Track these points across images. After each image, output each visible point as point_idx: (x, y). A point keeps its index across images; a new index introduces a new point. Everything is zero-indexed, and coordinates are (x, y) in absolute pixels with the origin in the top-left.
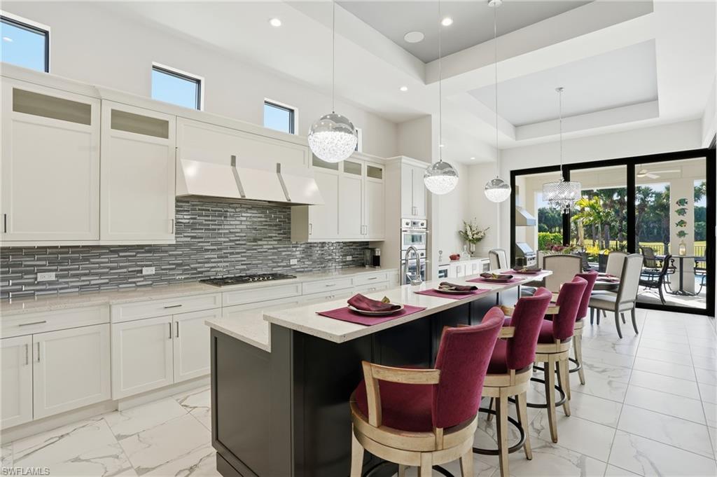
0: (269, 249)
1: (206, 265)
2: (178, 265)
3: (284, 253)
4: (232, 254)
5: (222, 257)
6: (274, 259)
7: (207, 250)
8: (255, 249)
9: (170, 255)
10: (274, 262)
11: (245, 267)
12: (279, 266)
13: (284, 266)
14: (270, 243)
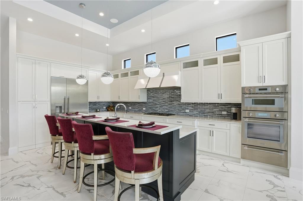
0: (177, 105)
1: (157, 109)
2: (150, 108)
3: (183, 107)
4: (164, 106)
5: (161, 107)
6: (179, 109)
7: (157, 104)
8: (171, 105)
9: (149, 105)
10: (179, 110)
11: (168, 111)
12: (181, 112)
13: (183, 112)
14: (177, 102)
